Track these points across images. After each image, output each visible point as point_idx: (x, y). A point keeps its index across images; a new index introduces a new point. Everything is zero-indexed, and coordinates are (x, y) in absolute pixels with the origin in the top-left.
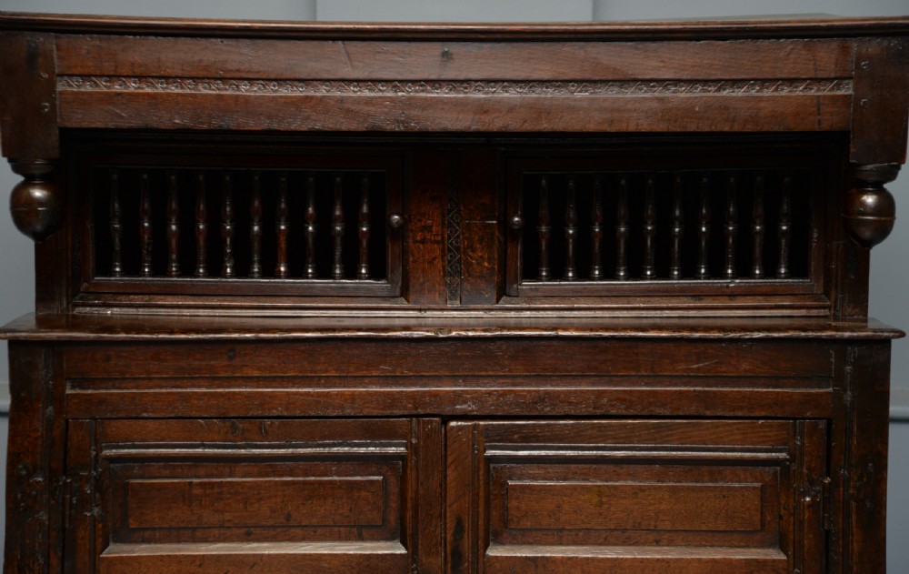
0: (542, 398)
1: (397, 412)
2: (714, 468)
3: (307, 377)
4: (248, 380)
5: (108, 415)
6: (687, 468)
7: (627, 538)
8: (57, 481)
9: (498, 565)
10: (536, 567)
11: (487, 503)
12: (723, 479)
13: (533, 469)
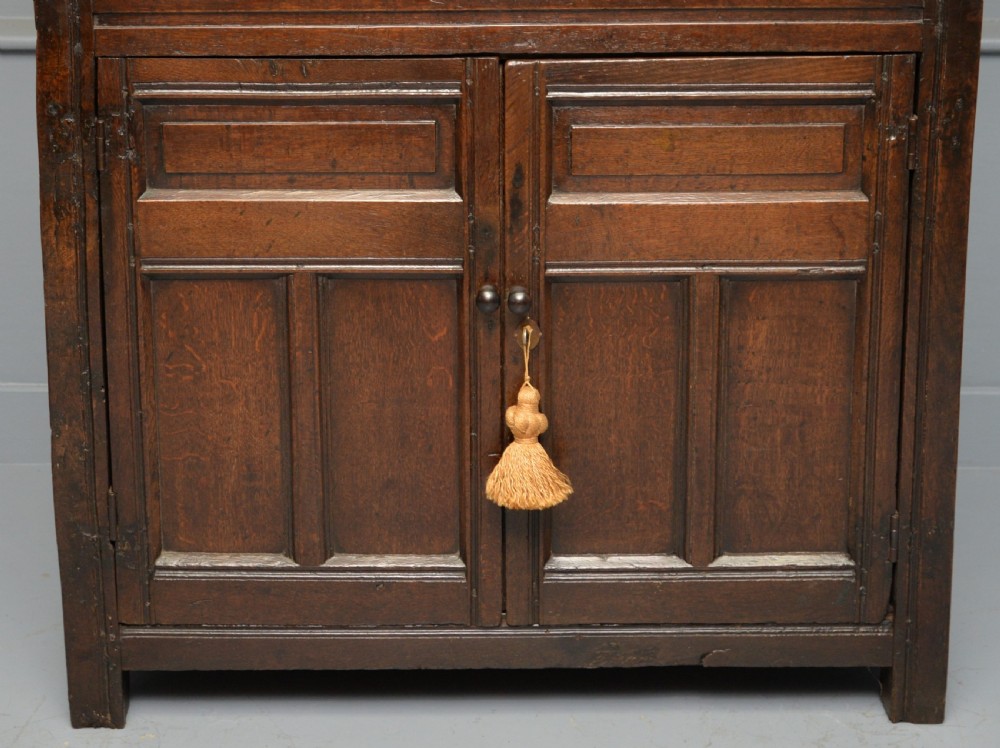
0: (611, 34)
1: (451, 51)
2: (795, 108)
3: (350, 12)
4: (286, 16)
5: (139, 53)
6: (767, 108)
7: (700, 184)
8: (89, 122)
9: (560, 214)
10: (602, 215)
11: (550, 147)
12: (804, 120)
13: (600, 112)
